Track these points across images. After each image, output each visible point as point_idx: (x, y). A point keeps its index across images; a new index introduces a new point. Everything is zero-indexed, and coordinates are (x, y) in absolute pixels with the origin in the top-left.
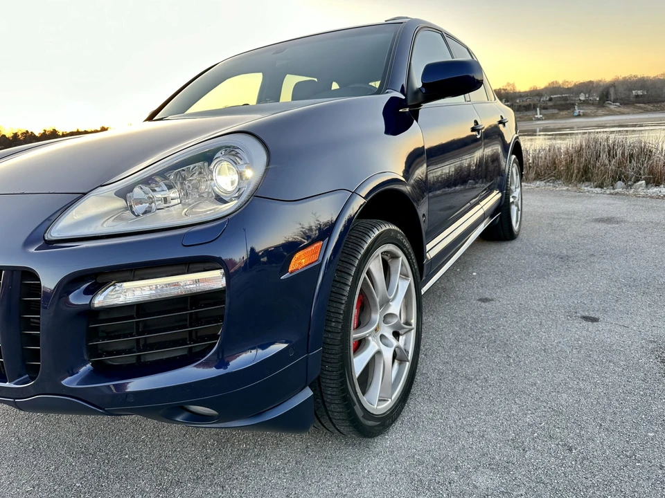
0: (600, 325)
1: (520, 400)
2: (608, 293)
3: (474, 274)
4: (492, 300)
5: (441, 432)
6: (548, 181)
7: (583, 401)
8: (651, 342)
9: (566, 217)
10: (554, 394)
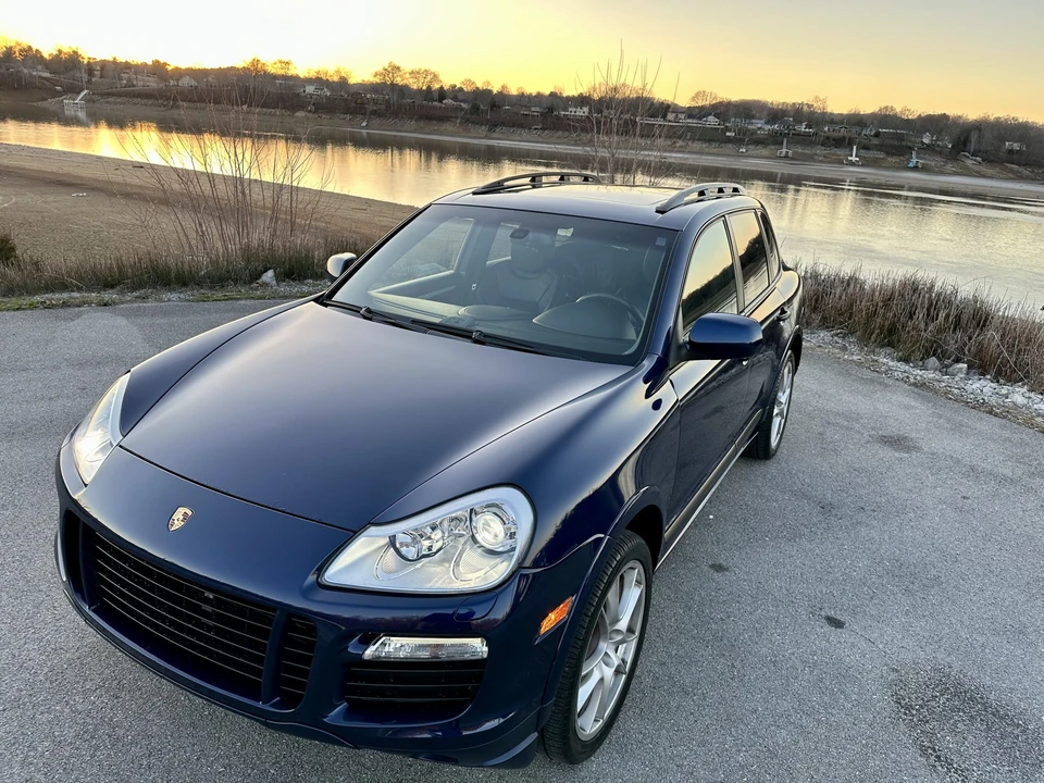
0: (843, 634)
1: (737, 731)
2: (864, 583)
3: (711, 517)
4: (727, 570)
5: (650, 761)
6: (837, 335)
7: (801, 743)
8: (894, 670)
9: (846, 423)
10: (773, 728)
